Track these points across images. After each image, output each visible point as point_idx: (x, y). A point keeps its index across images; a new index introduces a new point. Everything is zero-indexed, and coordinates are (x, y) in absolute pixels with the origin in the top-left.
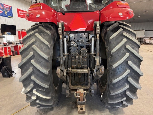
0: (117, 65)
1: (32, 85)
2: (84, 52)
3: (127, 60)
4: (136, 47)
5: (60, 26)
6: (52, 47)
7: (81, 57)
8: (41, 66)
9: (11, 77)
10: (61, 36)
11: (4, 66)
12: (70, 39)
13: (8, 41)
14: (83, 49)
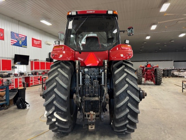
0: (119, 94)
1: (53, 108)
2: (96, 83)
3: (126, 90)
4: (134, 80)
5: (77, 63)
6: (70, 79)
7: (93, 87)
8: (62, 93)
9: (26, 109)
10: (77, 71)
11: (19, 97)
12: (84, 72)
13: (19, 72)
14: (95, 81)
